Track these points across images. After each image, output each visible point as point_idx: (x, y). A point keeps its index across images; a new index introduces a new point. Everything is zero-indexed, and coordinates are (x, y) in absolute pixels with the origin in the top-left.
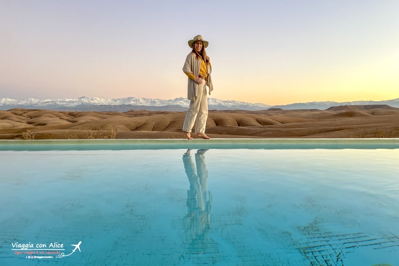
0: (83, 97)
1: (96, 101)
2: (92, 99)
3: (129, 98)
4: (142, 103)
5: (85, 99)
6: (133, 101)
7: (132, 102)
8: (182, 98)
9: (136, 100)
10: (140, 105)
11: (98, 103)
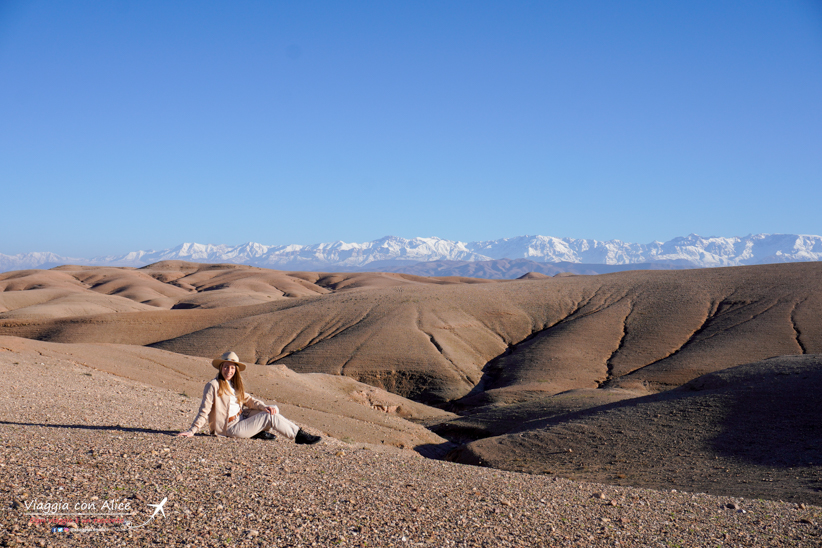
0: (387, 238)
1: (422, 250)
2: (410, 243)
3: (522, 239)
4: (561, 255)
5: (392, 243)
6: (535, 247)
7: (532, 252)
8: (696, 238)
9: (543, 246)
10: (556, 260)
11: (430, 256)
